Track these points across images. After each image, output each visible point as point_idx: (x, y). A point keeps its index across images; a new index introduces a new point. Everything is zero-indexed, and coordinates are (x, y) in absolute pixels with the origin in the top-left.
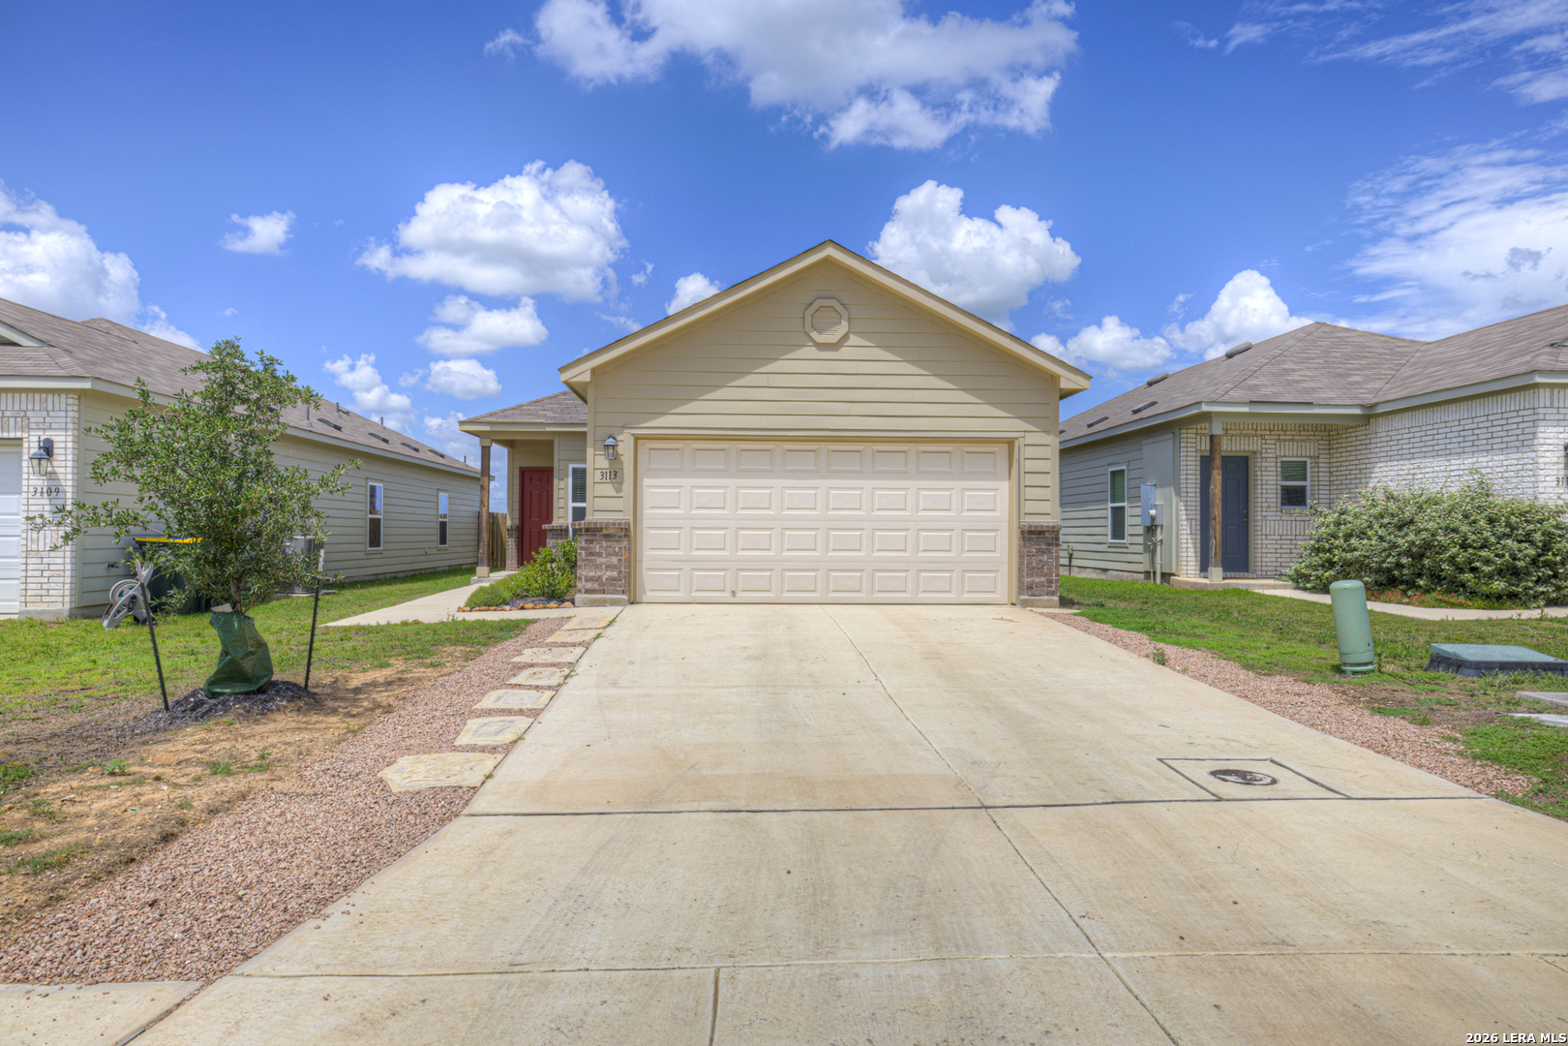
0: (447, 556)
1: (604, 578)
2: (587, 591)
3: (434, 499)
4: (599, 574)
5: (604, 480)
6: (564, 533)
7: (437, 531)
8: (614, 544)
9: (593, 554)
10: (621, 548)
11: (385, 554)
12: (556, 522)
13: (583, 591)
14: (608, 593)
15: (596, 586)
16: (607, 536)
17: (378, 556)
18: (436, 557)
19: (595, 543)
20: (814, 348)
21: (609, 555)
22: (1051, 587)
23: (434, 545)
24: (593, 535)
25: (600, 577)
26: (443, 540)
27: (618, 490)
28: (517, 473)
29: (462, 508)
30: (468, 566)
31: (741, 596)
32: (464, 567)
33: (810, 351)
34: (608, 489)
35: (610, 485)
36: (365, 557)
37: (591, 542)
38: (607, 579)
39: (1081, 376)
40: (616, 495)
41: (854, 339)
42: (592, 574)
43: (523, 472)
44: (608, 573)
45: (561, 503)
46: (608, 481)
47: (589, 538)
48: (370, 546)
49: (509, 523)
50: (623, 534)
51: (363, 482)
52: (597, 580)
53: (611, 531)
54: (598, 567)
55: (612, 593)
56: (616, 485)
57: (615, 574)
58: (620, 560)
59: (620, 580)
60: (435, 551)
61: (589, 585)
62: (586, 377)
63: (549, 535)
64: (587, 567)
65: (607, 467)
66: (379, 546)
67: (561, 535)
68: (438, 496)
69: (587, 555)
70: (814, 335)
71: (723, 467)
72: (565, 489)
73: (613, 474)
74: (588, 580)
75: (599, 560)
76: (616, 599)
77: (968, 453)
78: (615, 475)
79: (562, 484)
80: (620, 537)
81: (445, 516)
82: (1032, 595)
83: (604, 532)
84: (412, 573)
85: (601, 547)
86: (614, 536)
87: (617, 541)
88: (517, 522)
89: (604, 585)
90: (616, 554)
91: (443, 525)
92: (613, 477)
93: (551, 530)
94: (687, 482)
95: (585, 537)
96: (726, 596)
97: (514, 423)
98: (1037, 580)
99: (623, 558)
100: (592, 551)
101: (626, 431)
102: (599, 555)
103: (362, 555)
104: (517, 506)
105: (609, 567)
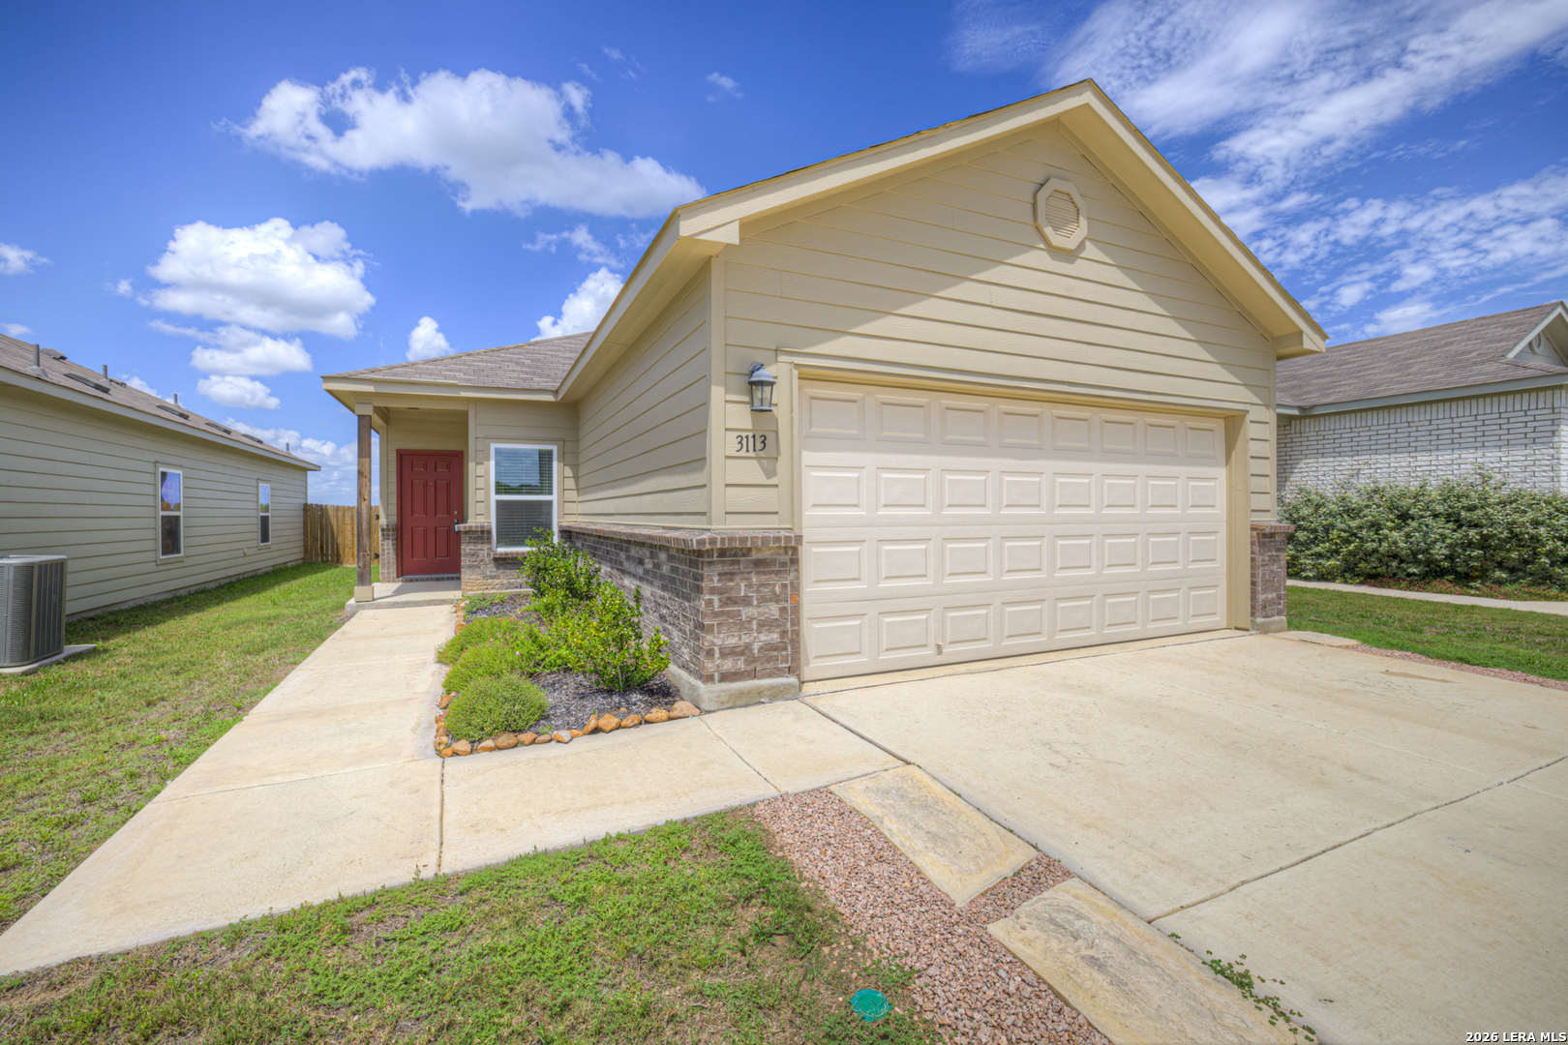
0: (269, 555)
1: (756, 647)
2: (725, 677)
3: (252, 490)
4: (746, 639)
5: (743, 453)
6: (486, 535)
7: (258, 528)
8: (772, 579)
9: (734, 601)
10: (784, 586)
11: (188, 561)
12: (474, 521)
13: (717, 676)
14: (763, 677)
15: (741, 665)
16: (759, 564)
17: (180, 565)
18: (257, 558)
19: (737, 578)
20: (1045, 254)
21: (763, 600)
22: (1280, 604)
23: (254, 543)
24: (733, 563)
25: (748, 647)
26: (265, 538)
27: (770, 473)
28: (393, 456)
29: (285, 500)
30: (294, 563)
31: (951, 651)
32: (290, 565)
33: (1039, 258)
34: (750, 470)
35: (754, 462)
36: (155, 568)
37: (731, 576)
38: (761, 649)
39: (1319, 335)
40: (765, 481)
41: (1091, 251)
42: (733, 641)
43: (402, 455)
44: (763, 637)
45: (481, 496)
46: (751, 454)
47: (727, 569)
48: (163, 554)
49: (383, 521)
50: (787, 558)
51: (150, 468)
52: (742, 653)
53: (766, 554)
54: (744, 626)
55: (770, 676)
56: (765, 462)
57: (775, 637)
58: (783, 610)
59: (785, 649)
60: (255, 551)
61: (728, 665)
62: (731, 235)
63: (464, 538)
64: (724, 628)
65: (750, 427)
66: (178, 551)
67: (482, 538)
68: (257, 487)
69: (723, 604)
70: (1048, 231)
71: (922, 436)
72: (486, 476)
73: (759, 440)
74: (727, 653)
75: (746, 612)
76: (779, 686)
77: (1191, 429)
78: (762, 442)
79: (480, 470)
80: (784, 564)
81: (266, 509)
82: (1266, 617)
83: (755, 555)
84: (228, 581)
85: (749, 586)
86: (773, 562)
87: (778, 573)
88: (394, 519)
89: (755, 660)
90: (776, 599)
91: (265, 521)
92: (759, 446)
93: (466, 533)
94: (871, 459)
95: (719, 568)
96: (928, 654)
97: (413, 384)
98: (1270, 596)
99: (788, 605)
100: (733, 594)
101: (781, 358)
102: (746, 601)
103: (152, 567)
104: (394, 499)
105: (765, 625)
